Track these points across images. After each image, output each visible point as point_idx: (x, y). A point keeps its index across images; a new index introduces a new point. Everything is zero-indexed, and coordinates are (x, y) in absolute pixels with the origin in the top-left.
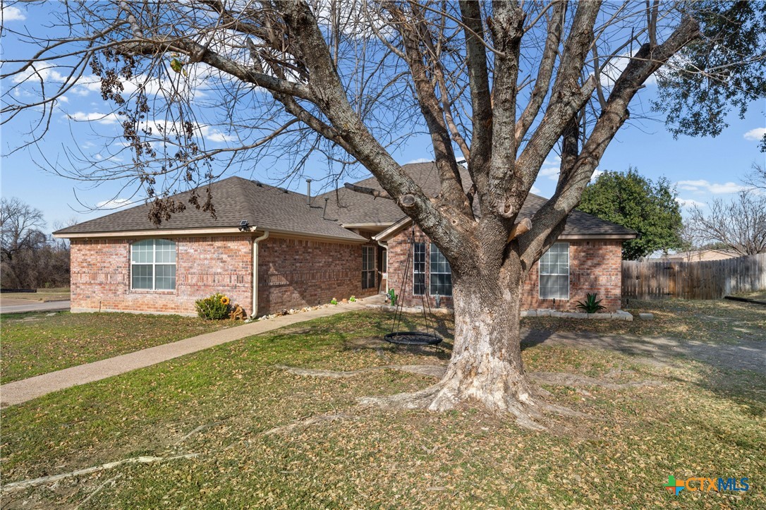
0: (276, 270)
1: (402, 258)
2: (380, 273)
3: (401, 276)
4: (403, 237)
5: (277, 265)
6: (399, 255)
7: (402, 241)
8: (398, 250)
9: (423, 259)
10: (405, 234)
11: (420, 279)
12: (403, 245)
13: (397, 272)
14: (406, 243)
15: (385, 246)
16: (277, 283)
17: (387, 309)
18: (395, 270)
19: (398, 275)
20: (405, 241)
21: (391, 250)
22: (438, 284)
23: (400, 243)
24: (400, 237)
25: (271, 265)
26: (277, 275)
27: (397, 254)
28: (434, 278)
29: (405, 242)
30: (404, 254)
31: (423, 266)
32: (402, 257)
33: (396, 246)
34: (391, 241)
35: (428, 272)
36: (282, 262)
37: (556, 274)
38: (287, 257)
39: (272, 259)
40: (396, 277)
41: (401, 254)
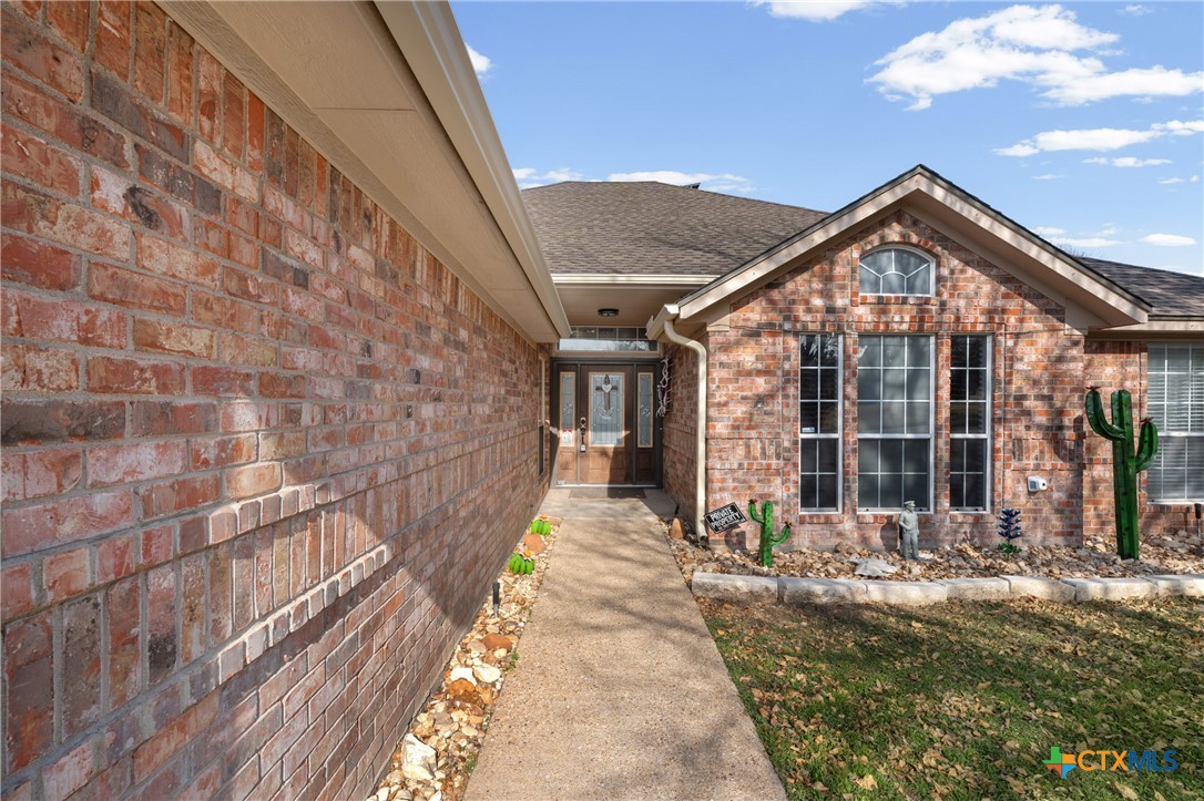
0: (301, 473)
1: (761, 385)
2: (554, 430)
3: (757, 447)
4: (764, 311)
5: (309, 414)
6: (749, 374)
7: (760, 326)
8: (747, 356)
9: (830, 392)
10: (772, 302)
11: (821, 455)
12: (765, 340)
13: (745, 433)
14: (774, 334)
15: (693, 344)
16: (314, 599)
17: (809, 594)
18: (735, 428)
19: (748, 447)
20: (770, 325)
21: (723, 358)
22: (880, 472)
23: (754, 334)
24: (754, 313)
25: (245, 415)
26: (311, 516)
27: (742, 373)
28: (869, 455)
29: (771, 329)
30: (766, 372)
31: (830, 409)
32: (761, 381)
33: (738, 343)
34: (723, 326)
35: (847, 433)
36: (351, 390)
37: (1184, 434)
38: (382, 349)
39: (251, 352)
40: (741, 451)
41: (759, 373)
